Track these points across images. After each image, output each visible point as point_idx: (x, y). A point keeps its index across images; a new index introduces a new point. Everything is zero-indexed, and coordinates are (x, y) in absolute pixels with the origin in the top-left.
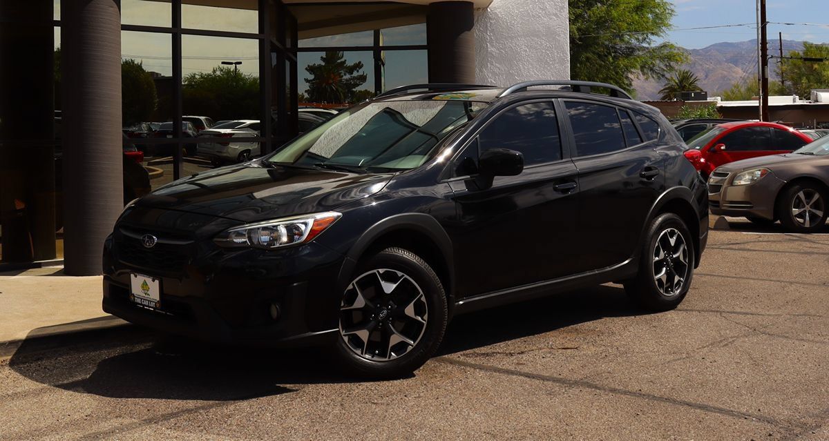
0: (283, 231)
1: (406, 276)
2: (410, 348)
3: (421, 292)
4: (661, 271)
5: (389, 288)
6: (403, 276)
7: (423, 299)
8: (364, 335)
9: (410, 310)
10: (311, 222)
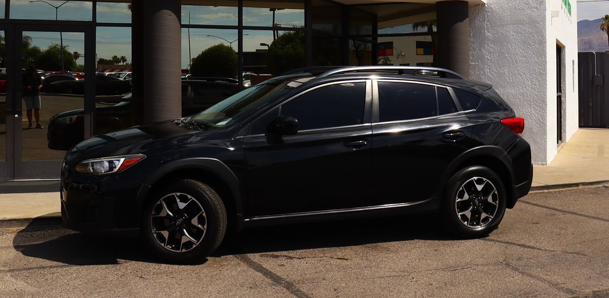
0: (106, 164)
1: (193, 199)
2: (194, 246)
3: (203, 210)
4: (466, 209)
5: (182, 205)
6: (192, 198)
7: (204, 215)
8: (166, 234)
9: (195, 221)
10: (122, 160)
